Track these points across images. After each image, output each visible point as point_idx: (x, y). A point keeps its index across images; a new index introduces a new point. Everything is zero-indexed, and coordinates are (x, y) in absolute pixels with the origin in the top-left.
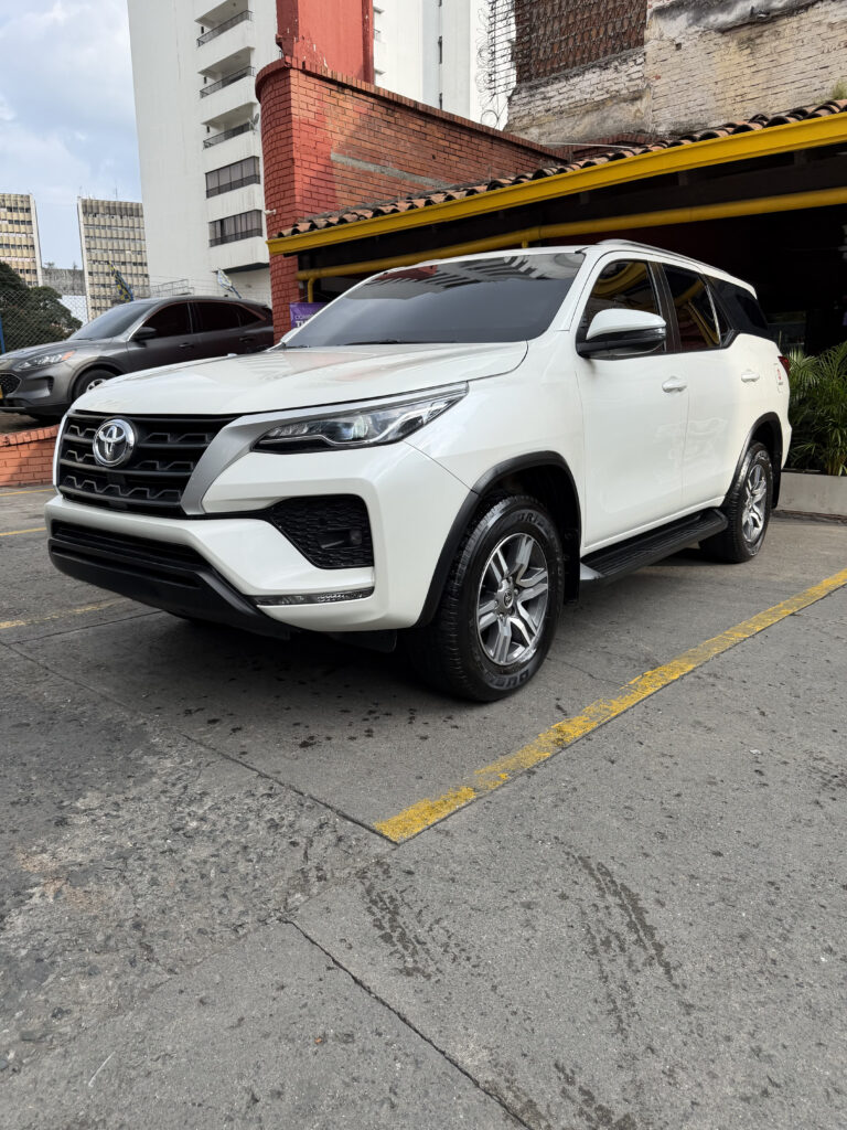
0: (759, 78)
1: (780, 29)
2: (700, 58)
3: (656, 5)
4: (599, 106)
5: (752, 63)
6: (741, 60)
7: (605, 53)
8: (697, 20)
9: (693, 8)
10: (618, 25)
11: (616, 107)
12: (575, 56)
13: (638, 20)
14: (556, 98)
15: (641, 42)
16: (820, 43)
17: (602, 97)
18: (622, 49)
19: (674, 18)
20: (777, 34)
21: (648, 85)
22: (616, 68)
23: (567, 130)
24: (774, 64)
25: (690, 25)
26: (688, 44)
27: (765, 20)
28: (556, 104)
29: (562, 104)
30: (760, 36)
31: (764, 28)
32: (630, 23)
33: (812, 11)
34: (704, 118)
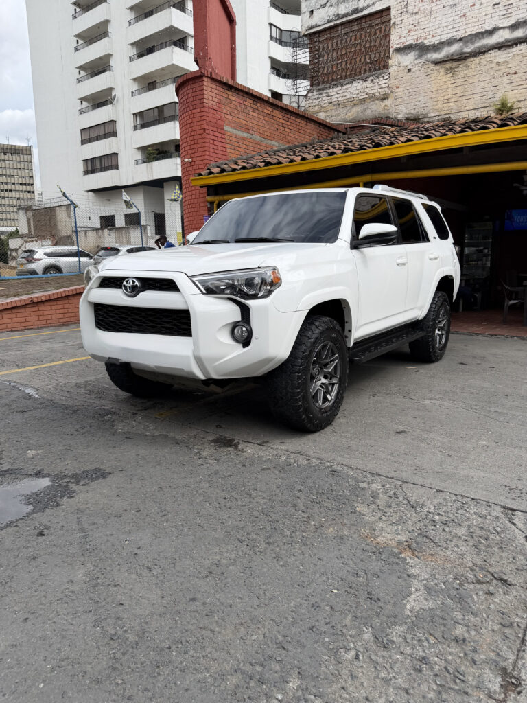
0: (457, 90)
1: (469, 64)
2: (422, 78)
3: (395, 46)
4: (362, 101)
5: (453, 81)
6: (447, 79)
7: (365, 72)
8: (420, 56)
9: (418, 49)
10: (373, 56)
11: (371, 103)
12: (346, 72)
13: (385, 54)
14: (336, 96)
15: (387, 66)
16: (493, 73)
17: (363, 97)
18: (375, 70)
19: (407, 54)
20: (468, 66)
21: (392, 92)
22: (372, 80)
23: (342, 115)
24: (466, 83)
25: (416, 59)
26: (415, 69)
27: (461, 58)
28: (336, 99)
29: (339, 99)
30: (458, 67)
31: (460, 63)
32: (380, 56)
33: (487, 55)
34: (425, 111)
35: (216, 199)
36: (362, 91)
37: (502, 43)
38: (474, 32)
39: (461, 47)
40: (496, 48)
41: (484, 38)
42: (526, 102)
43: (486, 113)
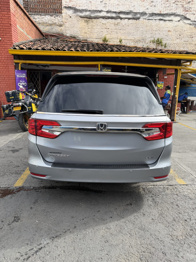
0: (89, 30)
1: (93, 21)
2: (76, 21)
3: (64, 5)
4: (51, 25)
5: (88, 26)
6: (85, 25)
7: (51, 12)
8: (75, 13)
9: (74, 9)
10: (54, 6)
11: (55, 26)
12: (42, 10)
13: (59, 7)
14: (38, 19)
15: (61, 13)
16: (101, 27)
17: (51, 23)
18: (55, 13)
19: (69, 10)
21: (63, 24)
23: (42, 29)
24: (92, 28)
25: (73, 13)
26: (73, 17)
27: (90, 18)
28: (38, 21)
29: (39, 21)
30: (89, 21)
31: (90, 19)
32: (57, 7)
33: (99, 19)
34: (78, 35)
35: (21, 62)
36: (50, 20)
37: (104, 16)
38: (94, 10)
39: (90, 14)
40: (102, 18)
41: (98, 13)
42: (112, 40)
43: (99, 40)
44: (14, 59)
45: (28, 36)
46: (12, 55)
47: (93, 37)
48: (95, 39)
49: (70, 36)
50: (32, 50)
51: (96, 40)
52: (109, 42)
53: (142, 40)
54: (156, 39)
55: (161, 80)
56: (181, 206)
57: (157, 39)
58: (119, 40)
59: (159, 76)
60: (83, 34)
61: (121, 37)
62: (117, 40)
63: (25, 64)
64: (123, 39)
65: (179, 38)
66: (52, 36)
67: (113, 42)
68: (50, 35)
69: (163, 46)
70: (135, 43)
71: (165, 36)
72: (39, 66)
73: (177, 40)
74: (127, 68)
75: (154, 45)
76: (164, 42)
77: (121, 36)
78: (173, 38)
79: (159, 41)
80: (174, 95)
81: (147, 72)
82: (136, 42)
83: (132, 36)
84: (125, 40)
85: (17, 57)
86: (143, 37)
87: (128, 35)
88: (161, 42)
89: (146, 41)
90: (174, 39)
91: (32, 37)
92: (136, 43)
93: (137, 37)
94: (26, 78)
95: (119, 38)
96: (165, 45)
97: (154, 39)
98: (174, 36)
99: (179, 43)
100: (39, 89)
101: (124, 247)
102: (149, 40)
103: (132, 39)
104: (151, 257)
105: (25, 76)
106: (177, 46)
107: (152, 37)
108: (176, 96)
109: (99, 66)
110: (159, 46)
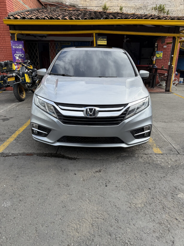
34: (77, 3)
35: (17, 32)
42: (112, 8)
43: (99, 9)
44: (10, 30)
45: (25, 5)
46: (8, 25)
47: (93, 6)
48: (95, 7)
49: (70, 5)
50: (26, 20)
51: (96, 9)
52: (109, 10)
53: (143, 7)
54: (158, 6)
55: (160, 49)
56: (150, 174)
57: (160, 6)
58: (119, 7)
59: (159, 46)
60: (83, 3)
61: (121, 5)
62: (117, 8)
63: (22, 34)
64: (123, 6)
65: (183, 4)
66: (51, 5)
67: (114, 10)
68: (50, 4)
69: (165, 14)
70: (136, 11)
71: (168, 2)
72: (37, 37)
73: (181, 6)
74: (126, 38)
75: (156, 12)
76: (166, 9)
77: (122, 3)
78: (176, 4)
79: (161, 7)
80: (171, 65)
81: (147, 42)
82: (137, 9)
83: (133, 3)
84: (126, 8)
85: (13, 27)
86: (145, 3)
87: (129, 2)
88: (163, 9)
89: (147, 8)
90: (178, 5)
91: (29, 7)
92: (138, 11)
93: (138, 4)
94: (23, 49)
95: (120, 6)
96: (168, 11)
97: (156, 6)
98: (178, 2)
99: (183, 10)
100: (38, 60)
101: (79, 213)
102: (151, 6)
103: (133, 6)
104: (103, 224)
105: (22, 47)
106: (180, 12)
107: (154, 3)
108: (173, 66)
109: (94, 35)
110: (161, 13)
